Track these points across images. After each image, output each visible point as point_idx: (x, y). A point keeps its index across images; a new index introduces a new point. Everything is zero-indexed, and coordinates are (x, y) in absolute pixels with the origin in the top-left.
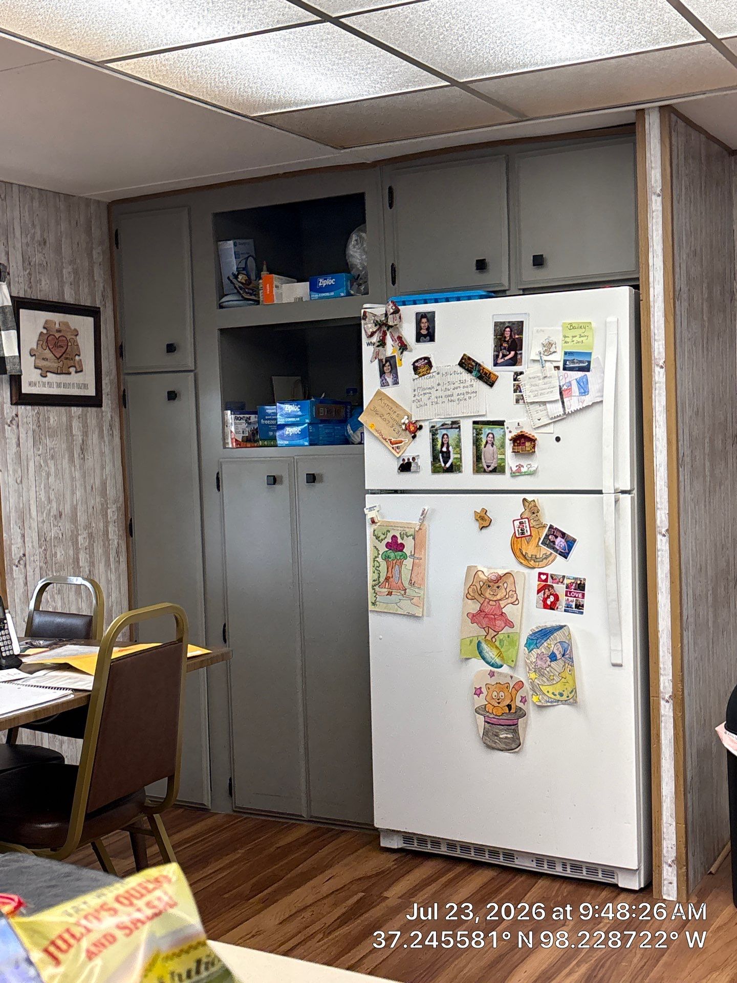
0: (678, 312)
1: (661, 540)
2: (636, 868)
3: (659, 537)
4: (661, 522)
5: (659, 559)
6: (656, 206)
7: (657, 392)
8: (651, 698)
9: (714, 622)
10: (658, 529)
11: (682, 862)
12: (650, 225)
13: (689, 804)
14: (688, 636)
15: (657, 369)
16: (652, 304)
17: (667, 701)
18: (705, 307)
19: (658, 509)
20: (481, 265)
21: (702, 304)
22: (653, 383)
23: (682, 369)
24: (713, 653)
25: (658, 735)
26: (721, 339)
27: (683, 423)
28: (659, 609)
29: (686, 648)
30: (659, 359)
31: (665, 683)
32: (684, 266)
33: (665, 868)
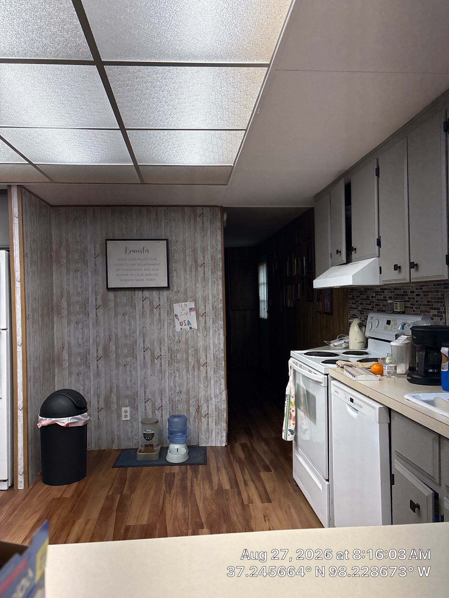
0: (26, 261)
1: (19, 348)
2: (7, 479)
3: (18, 347)
4: (19, 341)
5: (18, 355)
6: (16, 222)
7: (17, 291)
8: (14, 410)
9: (43, 378)
10: (17, 343)
11: (26, 473)
12: (14, 228)
13: (30, 449)
14: (30, 384)
15: (17, 282)
16: (15, 258)
17: (21, 410)
18: (38, 261)
19: (18, 336)
21: (38, 259)
22: (16, 287)
23: (28, 283)
24: (42, 390)
25: (17, 424)
26: (46, 273)
27: (28, 303)
28: (18, 375)
29: (29, 389)
30: (18, 279)
31: (20, 403)
32: (29, 245)
33: (19, 476)
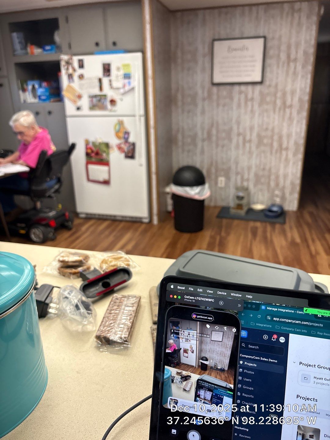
1: (152, 130)
2: (147, 217)
4: (152, 124)
5: (152, 135)
6: (148, 27)
8: (150, 173)
10: (151, 127)
11: (158, 214)
12: (146, 33)
15: (150, 80)
17: (154, 174)
19: (151, 121)
20: (97, 44)
22: (149, 84)
25: (151, 183)
30: (150, 76)
33: (154, 217)
